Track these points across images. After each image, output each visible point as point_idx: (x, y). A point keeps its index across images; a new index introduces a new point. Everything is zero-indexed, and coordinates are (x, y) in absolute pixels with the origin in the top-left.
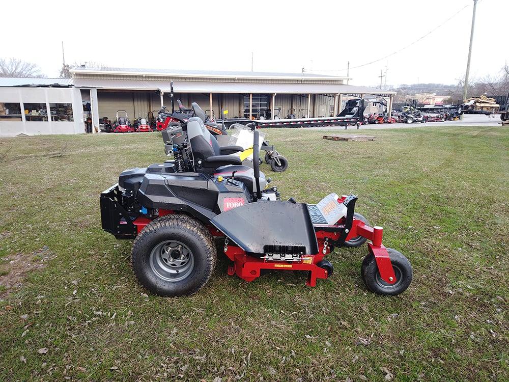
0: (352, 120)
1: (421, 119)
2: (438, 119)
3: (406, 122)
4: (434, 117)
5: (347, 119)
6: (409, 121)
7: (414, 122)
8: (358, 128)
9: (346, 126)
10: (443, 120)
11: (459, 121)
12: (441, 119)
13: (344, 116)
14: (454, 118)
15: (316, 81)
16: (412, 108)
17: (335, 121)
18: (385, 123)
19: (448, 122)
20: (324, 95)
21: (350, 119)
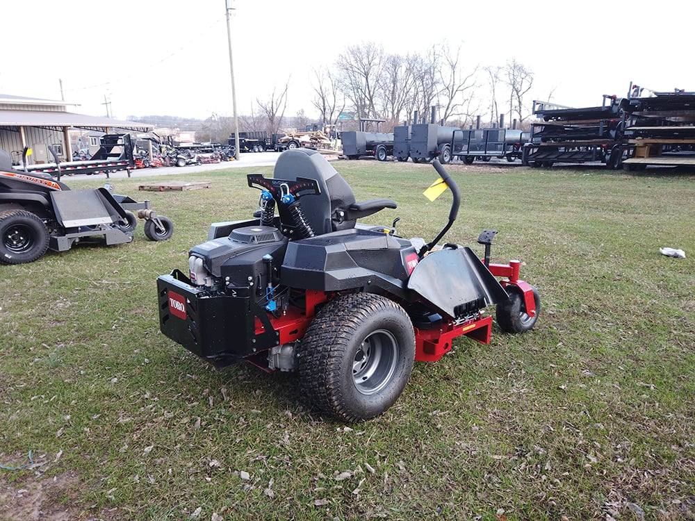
0: (119, 164)
1: (194, 160)
2: (213, 160)
3: (177, 165)
4: (208, 158)
5: (111, 163)
6: (181, 163)
7: (187, 164)
8: (129, 176)
9: (107, 173)
10: (219, 160)
11: (235, 161)
12: (217, 160)
13: (106, 159)
14: (230, 157)
15: (20, 106)
16: (168, 146)
17: (104, 166)
18: (145, 167)
19: (224, 163)
20: (43, 127)
21: (116, 163)
